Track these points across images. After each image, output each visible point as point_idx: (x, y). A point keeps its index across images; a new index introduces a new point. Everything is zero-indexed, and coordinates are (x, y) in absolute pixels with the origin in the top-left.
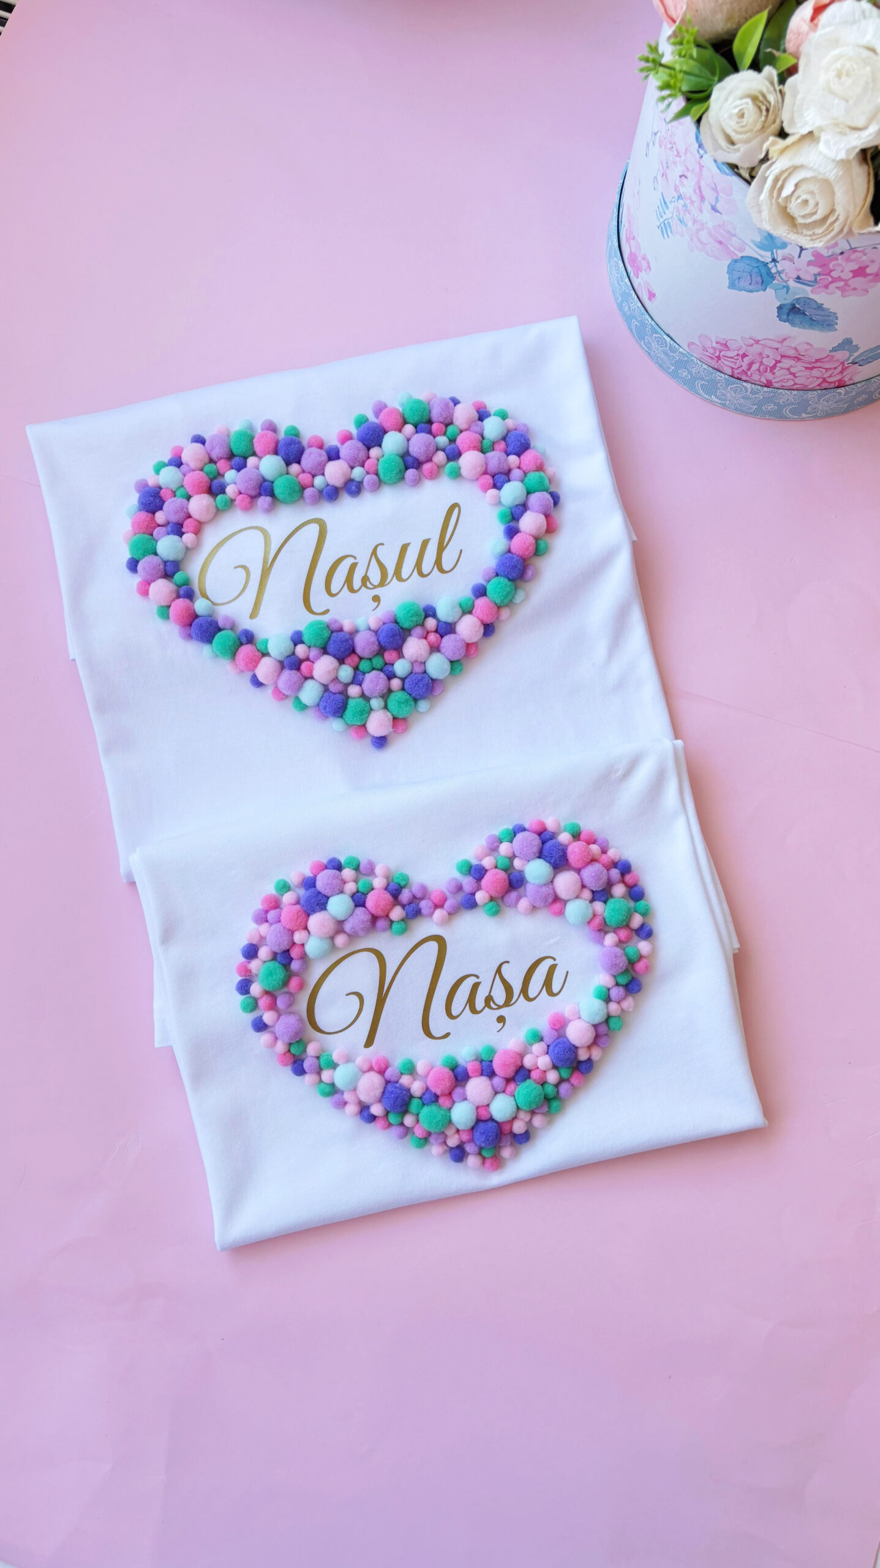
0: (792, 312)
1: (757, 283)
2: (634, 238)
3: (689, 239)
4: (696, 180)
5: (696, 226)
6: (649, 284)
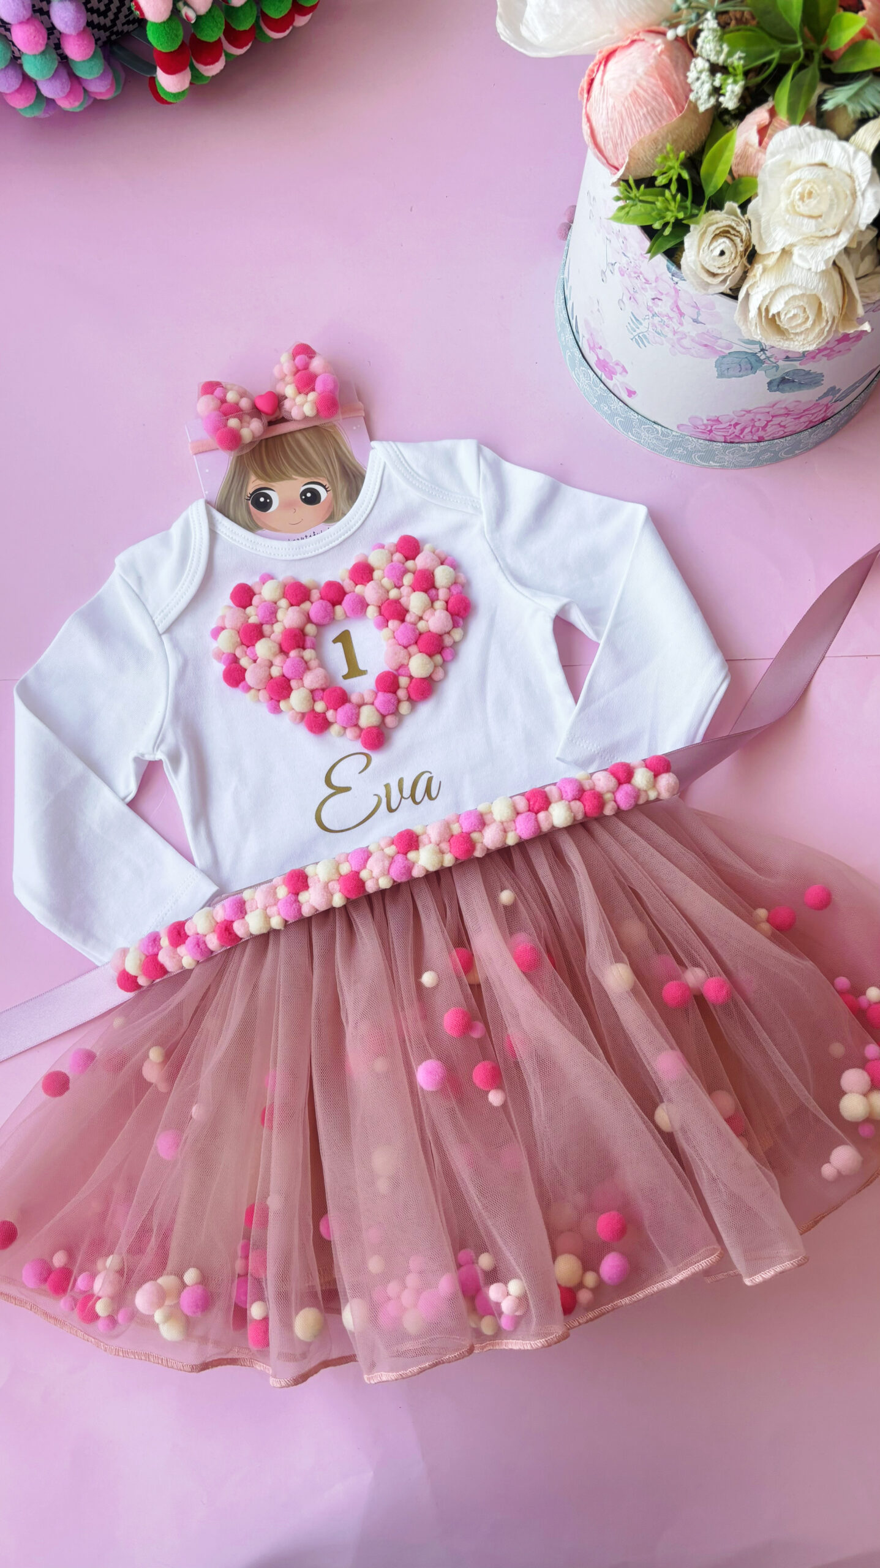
0: (782, 383)
1: (746, 369)
2: (600, 348)
3: (670, 346)
4: (672, 301)
5: (677, 336)
6: (626, 384)
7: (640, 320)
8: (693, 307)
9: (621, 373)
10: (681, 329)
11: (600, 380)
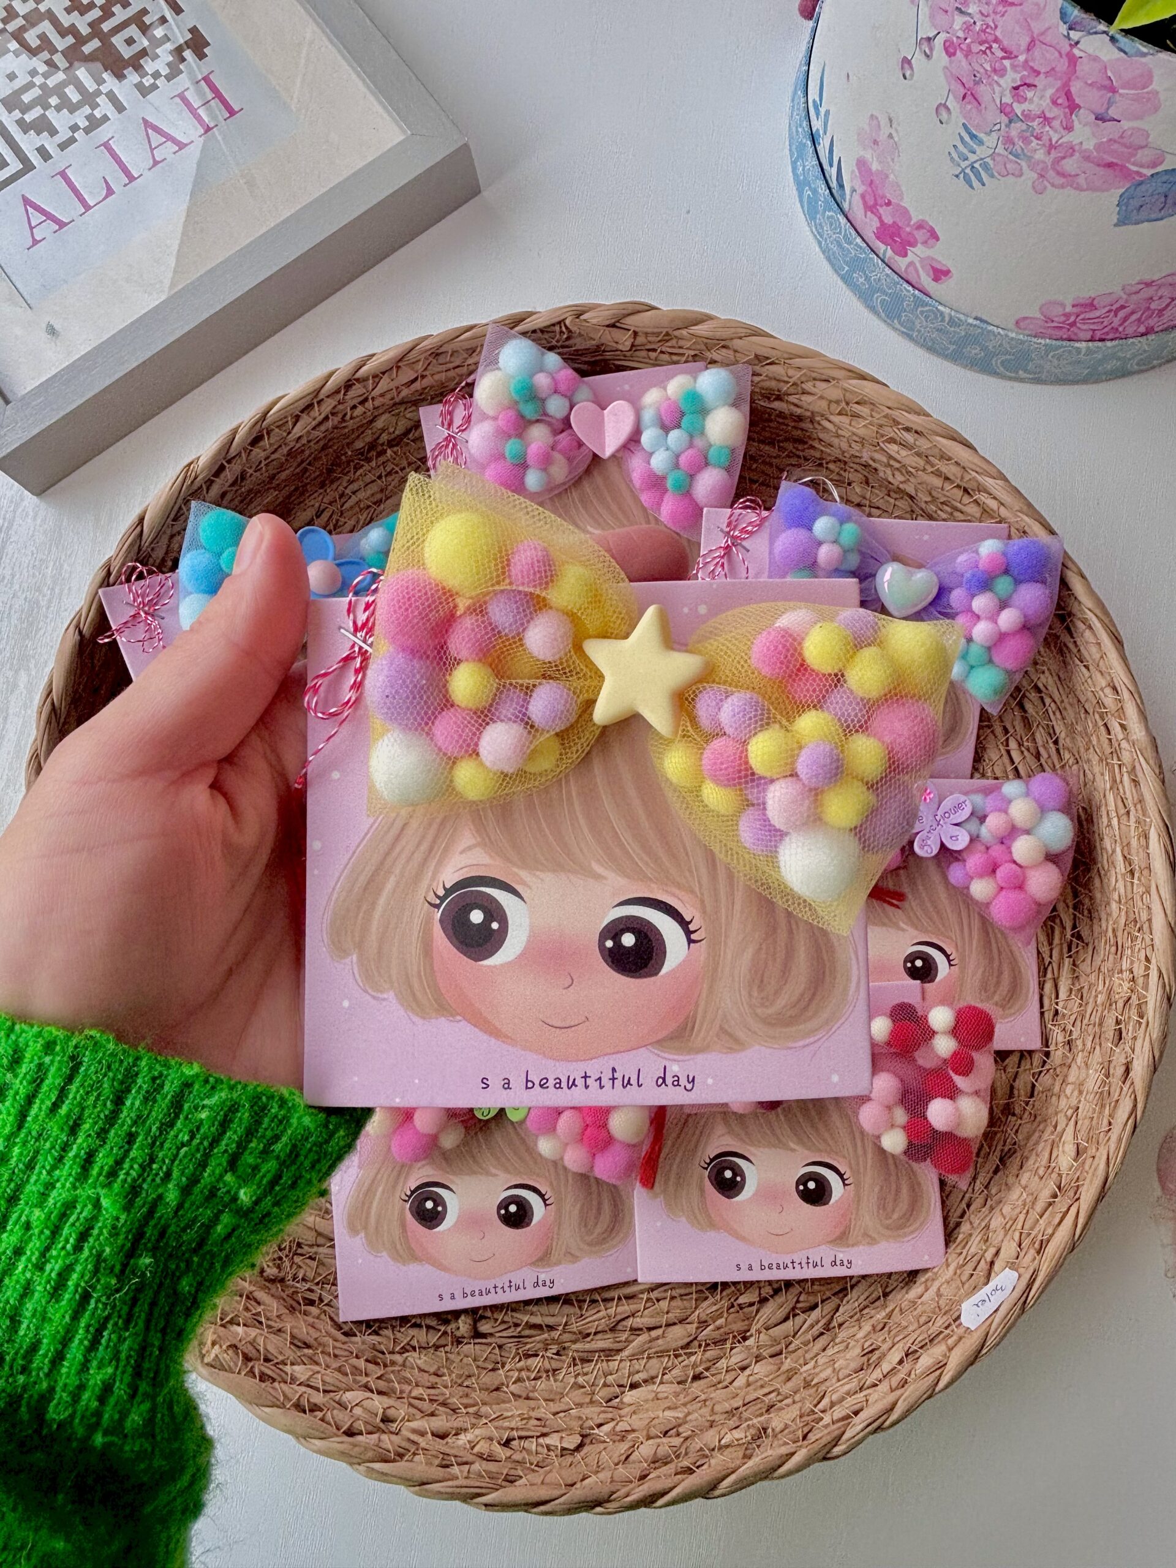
2: (889, 204)
3: (1036, 176)
4: (1059, 84)
5: (1054, 154)
6: (933, 259)
7: (981, 135)
8: (1104, 87)
9: (925, 243)
10: (1068, 138)
11: (883, 261)
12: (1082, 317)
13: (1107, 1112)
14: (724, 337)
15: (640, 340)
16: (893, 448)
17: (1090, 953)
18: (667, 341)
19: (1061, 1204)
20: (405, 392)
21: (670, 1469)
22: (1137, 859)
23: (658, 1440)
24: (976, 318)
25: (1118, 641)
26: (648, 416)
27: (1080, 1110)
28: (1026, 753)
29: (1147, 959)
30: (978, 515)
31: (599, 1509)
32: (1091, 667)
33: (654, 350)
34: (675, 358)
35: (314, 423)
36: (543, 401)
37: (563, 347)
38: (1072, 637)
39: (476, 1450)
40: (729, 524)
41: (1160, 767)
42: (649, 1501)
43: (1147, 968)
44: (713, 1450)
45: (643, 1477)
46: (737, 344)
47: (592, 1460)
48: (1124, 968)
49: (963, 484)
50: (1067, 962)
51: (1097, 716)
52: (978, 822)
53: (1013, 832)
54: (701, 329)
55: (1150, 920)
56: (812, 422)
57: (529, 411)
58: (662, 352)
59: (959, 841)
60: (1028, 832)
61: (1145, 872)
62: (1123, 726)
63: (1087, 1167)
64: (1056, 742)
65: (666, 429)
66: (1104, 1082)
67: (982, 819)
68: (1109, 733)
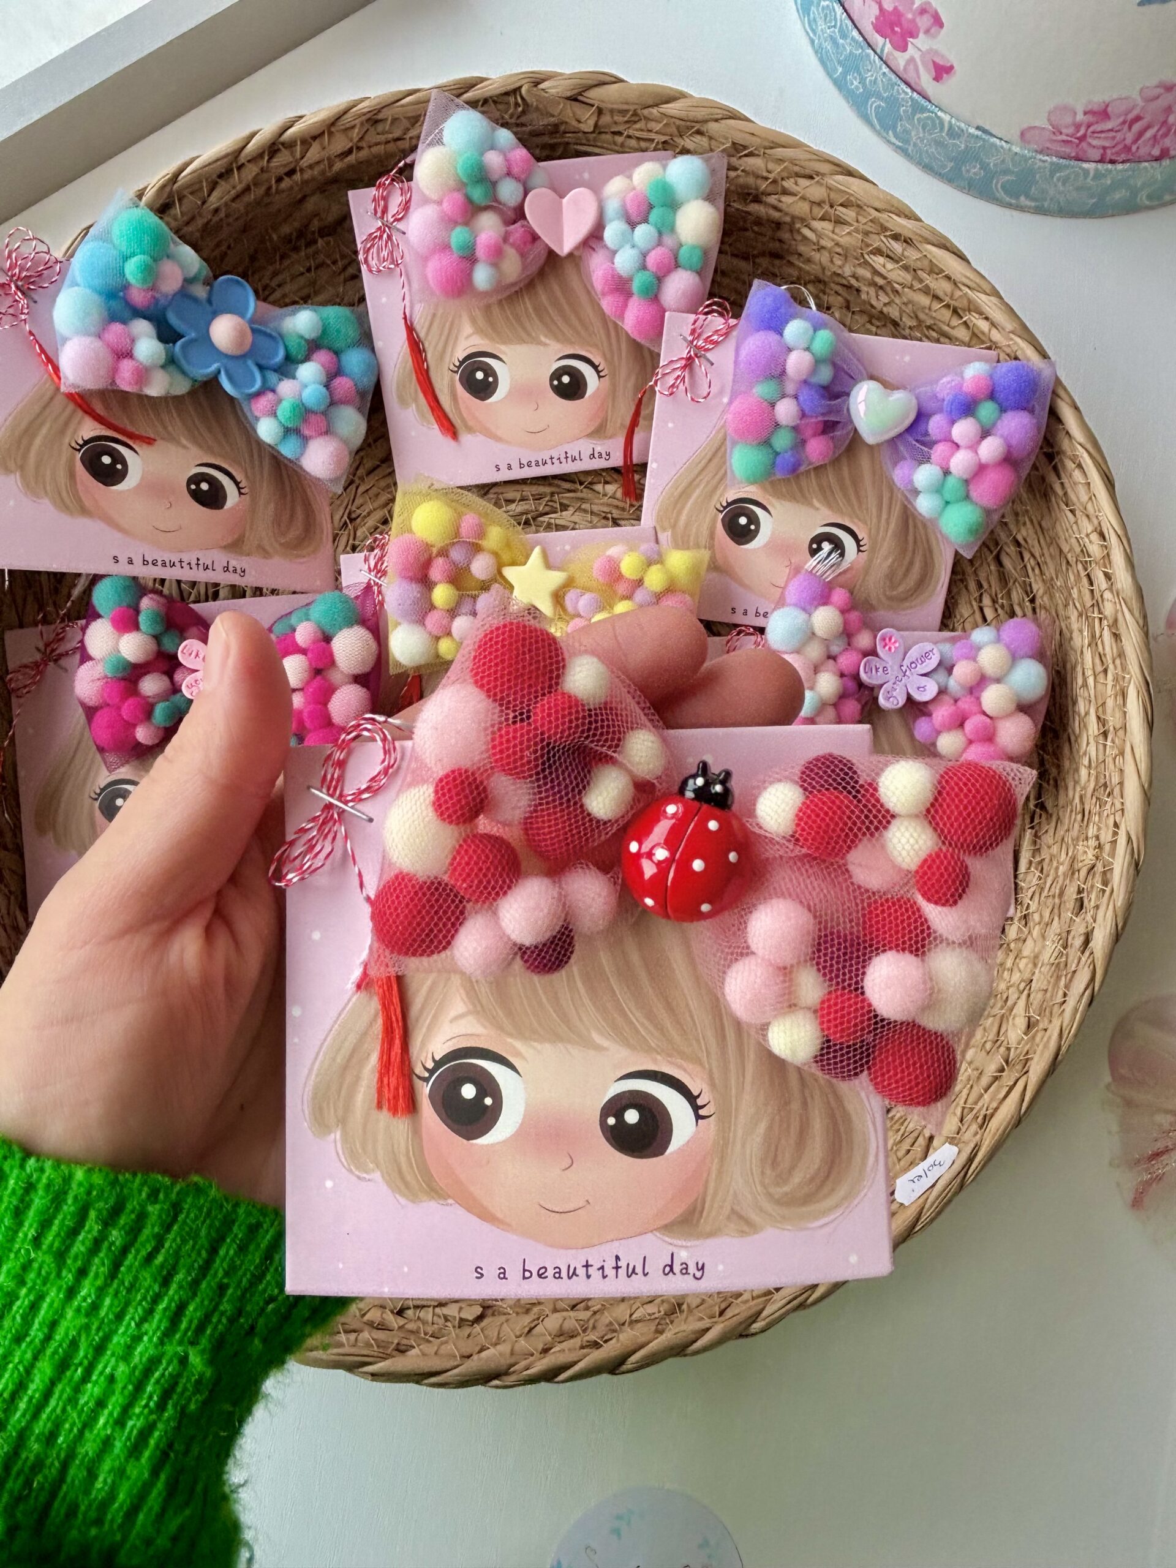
6: (936, 53)
9: (927, 32)
11: (881, 58)
12: (1091, 129)
13: (1062, 983)
14: (700, 118)
15: (606, 119)
16: (878, 261)
17: (1053, 824)
18: (635, 122)
19: (1008, 1078)
20: (338, 166)
21: (576, 1342)
22: (1113, 720)
23: (565, 1314)
24: (978, 128)
25: (1109, 483)
26: (612, 207)
27: (1033, 984)
28: (1000, 611)
29: (1116, 825)
30: (967, 339)
31: (496, 1382)
32: (1077, 512)
33: (620, 133)
34: (643, 144)
35: (233, 192)
36: (494, 184)
37: (517, 125)
38: (1059, 477)
39: (366, 1318)
40: (693, 332)
41: (1145, 617)
42: (550, 1376)
43: (1115, 834)
44: (623, 1324)
45: (546, 1351)
46: (713, 127)
47: (493, 1334)
48: (1090, 835)
49: (952, 303)
50: (1029, 834)
51: (1080, 567)
52: (946, 673)
53: (982, 681)
54: (672, 109)
55: (1121, 784)
56: (791, 231)
57: (478, 194)
58: (629, 137)
59: (927, 691)
60: (998, 681)
61: (1121, 733)
62: (1108, 576)
63: (1038, 1039)
64: (1032, 601)
65: (633, 225)
66: (1061, 954)
67: (950, 670)
68: (1091, 584)
